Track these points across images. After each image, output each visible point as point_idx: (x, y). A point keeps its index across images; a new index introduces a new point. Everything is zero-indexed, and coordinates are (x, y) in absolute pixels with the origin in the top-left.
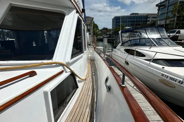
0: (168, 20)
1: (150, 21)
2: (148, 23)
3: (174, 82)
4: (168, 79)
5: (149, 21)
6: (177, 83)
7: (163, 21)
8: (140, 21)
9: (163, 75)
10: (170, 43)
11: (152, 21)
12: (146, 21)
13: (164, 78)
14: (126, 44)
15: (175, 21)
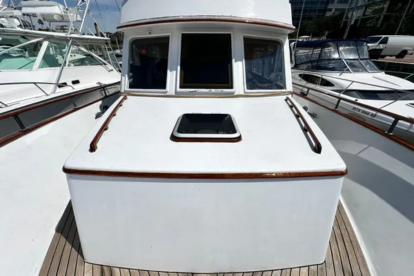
0: (370, 10)
1: (333, 11)
2: (328, 14)
3: (366, 115)
4: (360, 113)
5: (330, 10)
6: (369, 116)
7: (360, 11)
8: (311, 11)
9: (354, 108)
10: (368, 66)
11: (336, 10)
12: (325, 10)
13: (355, 111)
14: (302, 67)
15: (384, 12)
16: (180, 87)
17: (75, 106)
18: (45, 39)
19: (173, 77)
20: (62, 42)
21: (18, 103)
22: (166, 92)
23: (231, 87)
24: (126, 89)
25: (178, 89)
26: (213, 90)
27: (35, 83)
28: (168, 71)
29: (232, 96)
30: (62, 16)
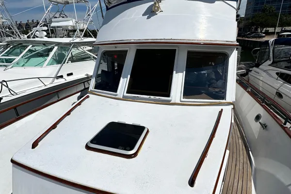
16: (127, 93)
17: (59, 98)
18: (56, 46)
19: (124, 83)
20: (67, 46)
21: (25, 91)
22: (117, 95)
23: (168, 96)
24: (92, 89)
25: (126, 94)
26: (152, 97)
27: (38, 78)
28: (121, 78)
29: (168, 103)
30: (74, 27)
